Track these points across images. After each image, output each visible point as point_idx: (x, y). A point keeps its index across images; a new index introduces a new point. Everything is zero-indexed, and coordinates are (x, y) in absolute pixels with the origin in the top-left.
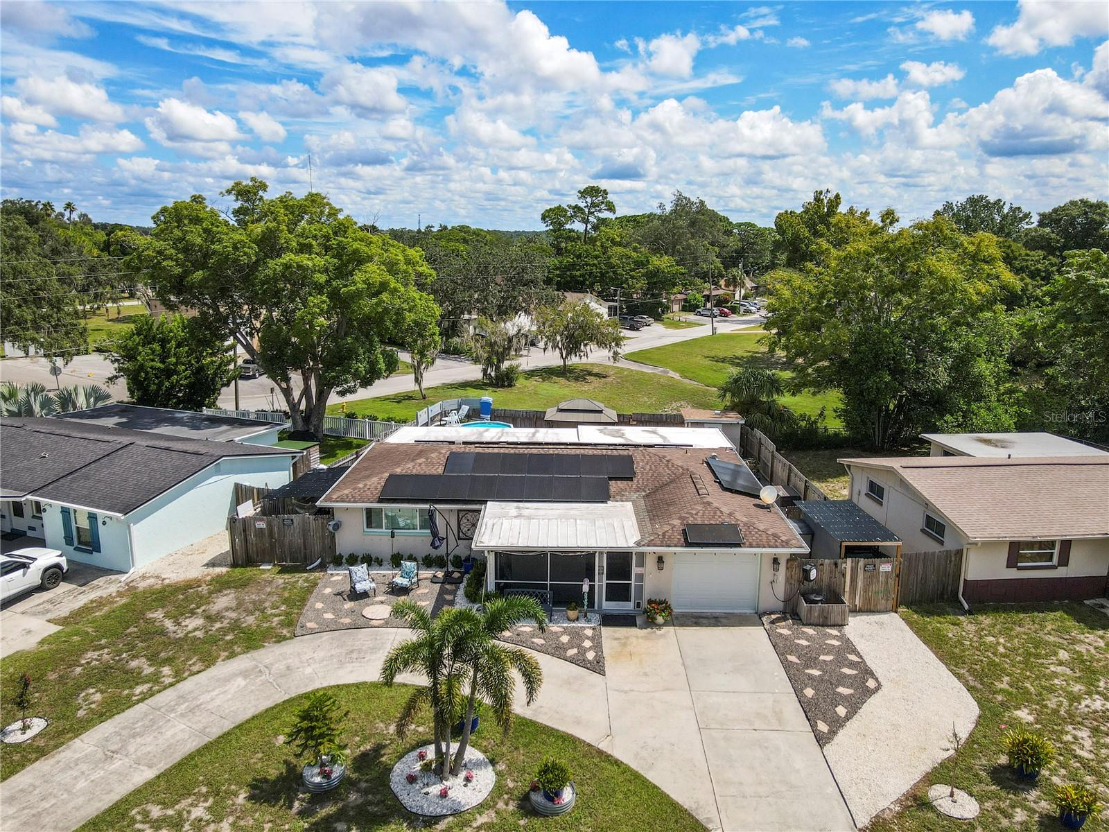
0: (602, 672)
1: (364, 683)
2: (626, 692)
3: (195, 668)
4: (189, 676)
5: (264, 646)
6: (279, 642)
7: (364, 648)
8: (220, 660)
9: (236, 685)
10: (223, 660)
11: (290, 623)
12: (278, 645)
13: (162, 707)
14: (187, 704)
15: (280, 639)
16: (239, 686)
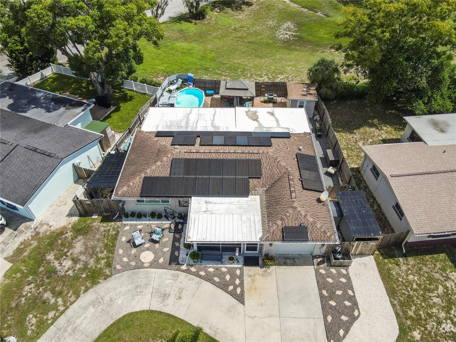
0: (243, 303)
1: (144, 311)
2: (253, 318)
3: (72, 299)
4: (71, 305)
5: (99, 282)
6: (105, 279)
7: (142, 284)
8: (81, 293)
9: (90, 313)
10: (83, 293)
11: (109, 265)
12: (105, 281)
13: (61, 328)
14: (71, 326)
15: (106, 277)
16: (91, 313)
